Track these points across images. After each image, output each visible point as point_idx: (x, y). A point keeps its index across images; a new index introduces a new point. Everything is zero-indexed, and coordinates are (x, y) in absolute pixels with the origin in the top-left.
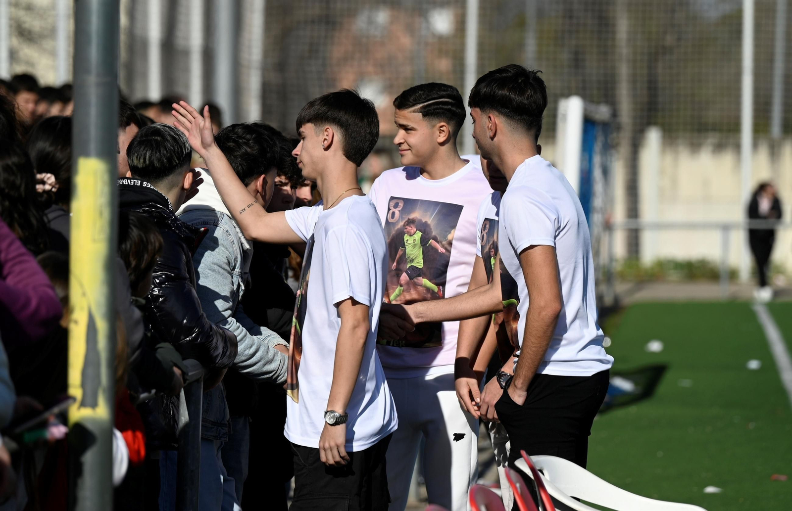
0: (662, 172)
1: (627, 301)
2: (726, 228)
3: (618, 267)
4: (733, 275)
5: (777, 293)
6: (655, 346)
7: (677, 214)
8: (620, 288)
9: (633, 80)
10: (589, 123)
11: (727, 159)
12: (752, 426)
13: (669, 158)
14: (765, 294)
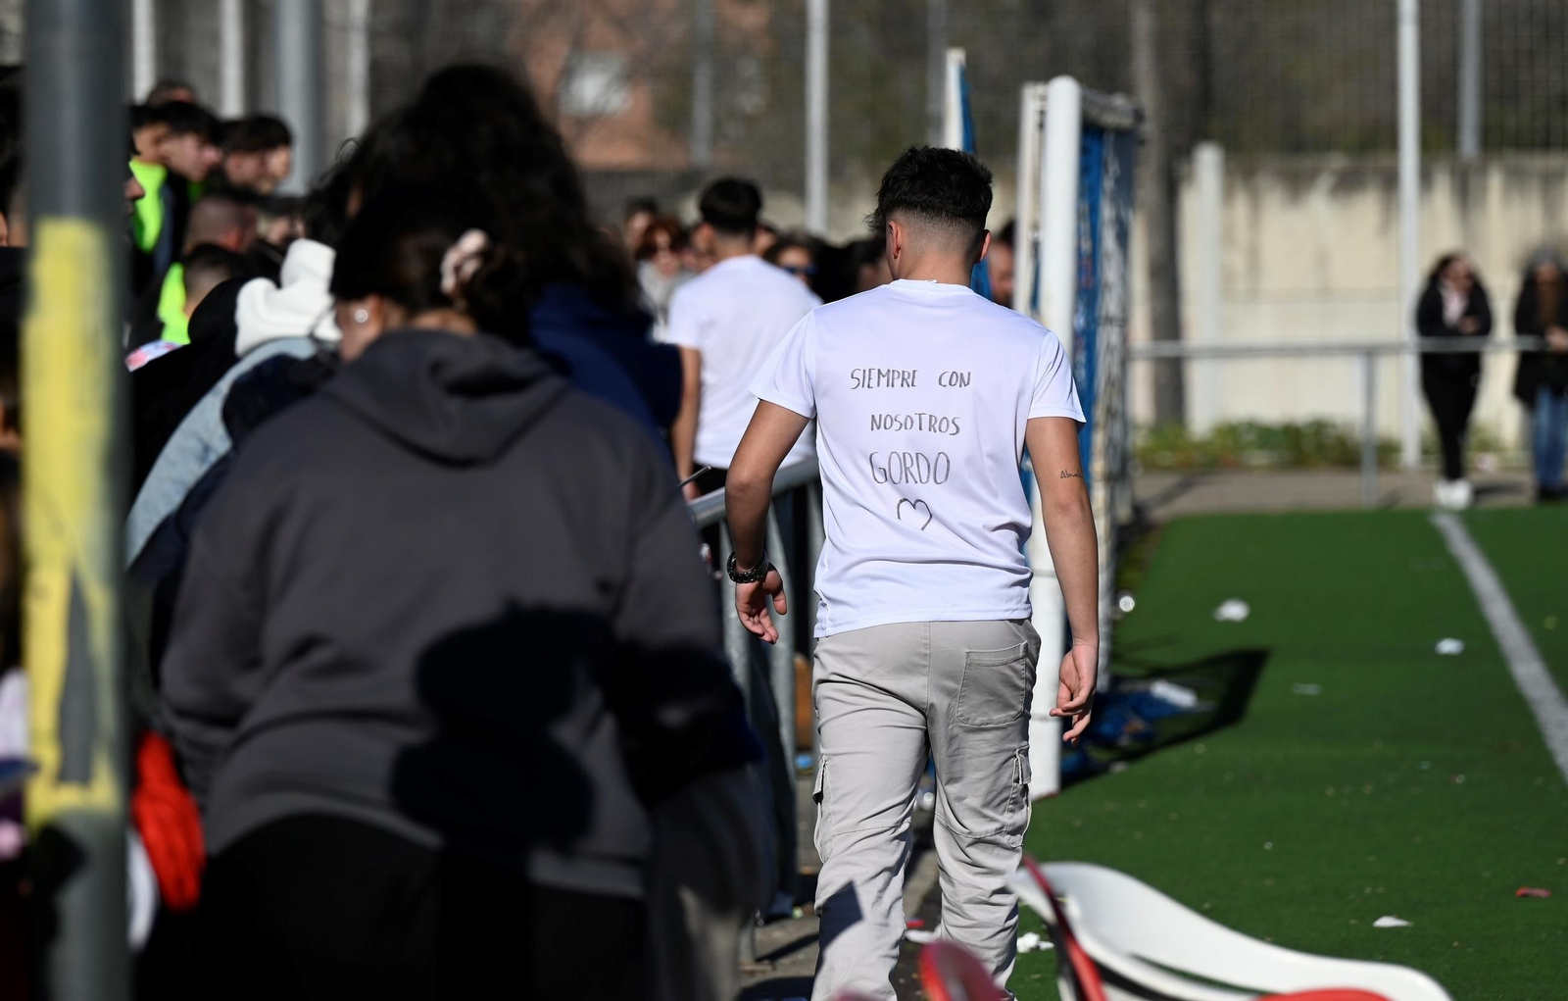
0: (1227, 238)
1: (1159, 514)
2: (1370, 353)
3: (1139, 440)
4: (1386, 452)
5: (1479, 492)
6: (1234, 611)
7: (1262, 328)
8: (1147, 487)
9: (1162, 45)
10: (1091, 131)
11: (1367, 206)
12: (1460, 779)
13: (1241, 206)
14: (1457, 494)
